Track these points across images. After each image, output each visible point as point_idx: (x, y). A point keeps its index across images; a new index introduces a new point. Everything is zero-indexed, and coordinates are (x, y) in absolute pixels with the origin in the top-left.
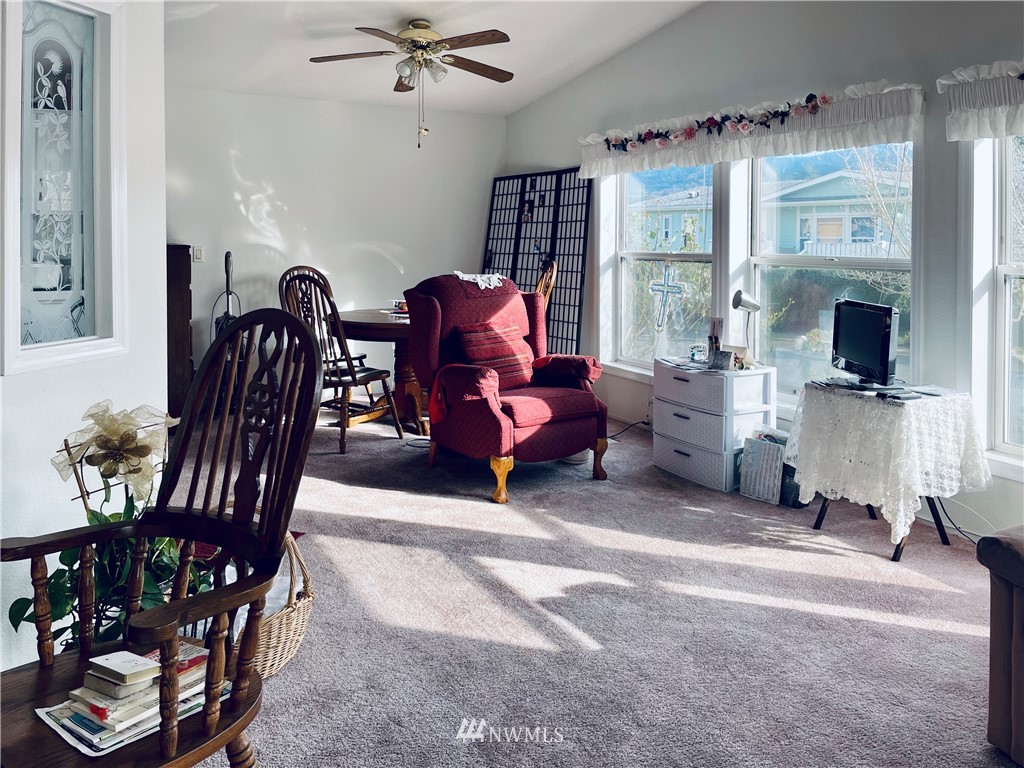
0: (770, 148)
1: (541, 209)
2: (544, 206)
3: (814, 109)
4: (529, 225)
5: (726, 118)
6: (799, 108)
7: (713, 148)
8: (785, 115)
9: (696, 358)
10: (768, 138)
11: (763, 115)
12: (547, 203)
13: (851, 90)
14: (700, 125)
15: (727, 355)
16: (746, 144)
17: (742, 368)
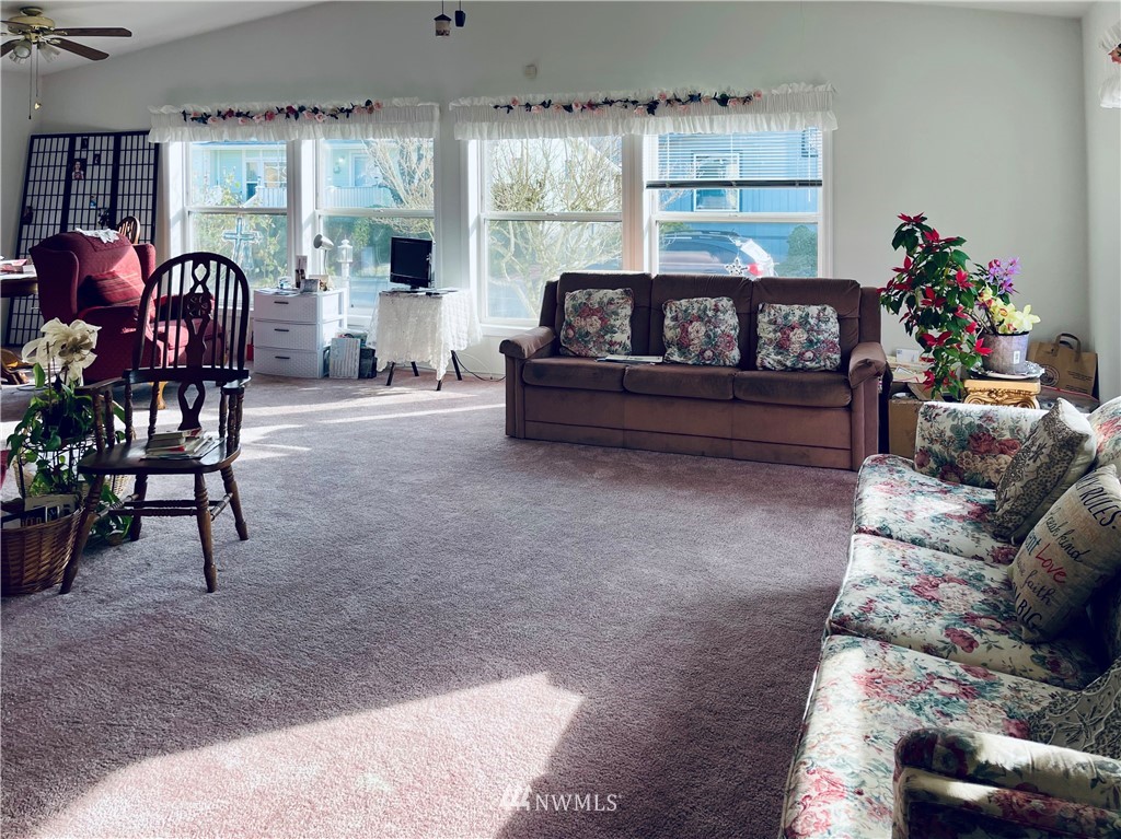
0: (338, 133)
1: (96, 168)
2: (99, 164)
3: (371, 110)
4: (81, 183)
5: (302, 109)
6: (360, 108)
7: (290, 130)
8: (349, 111)
9: (284, 287)
10: (337, 126)
11: (333, 110)
12: (103, 161)
13: (396, 101)
14: (280, 111)
15: (313, 282)
16: (319, 129)
17: (326, 289)
